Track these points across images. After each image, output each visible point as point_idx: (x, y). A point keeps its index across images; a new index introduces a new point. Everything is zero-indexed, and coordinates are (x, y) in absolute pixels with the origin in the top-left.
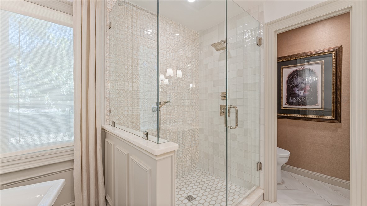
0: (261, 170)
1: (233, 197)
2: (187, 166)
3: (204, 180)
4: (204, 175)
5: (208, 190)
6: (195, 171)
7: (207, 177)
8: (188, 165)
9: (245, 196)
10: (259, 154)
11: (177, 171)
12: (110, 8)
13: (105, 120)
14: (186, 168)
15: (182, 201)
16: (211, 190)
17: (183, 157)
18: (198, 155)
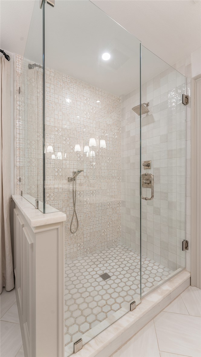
0: (188, 250)
1: (154, 278)
2: (107, 241)
3: (124, 257)
4: (125, 251)
5: (127, 268)
6: (117, 246)
7: (128, 254)
8: (108, 239)
9: (167, 278)
10: (185, 230)
11: (96, 245)
12: (20, 72)
13: (15, 189)
14: (106, 243)
15: (95, 279)
16: (130, 269)
17: (103, 231)
18: (120, 230)
